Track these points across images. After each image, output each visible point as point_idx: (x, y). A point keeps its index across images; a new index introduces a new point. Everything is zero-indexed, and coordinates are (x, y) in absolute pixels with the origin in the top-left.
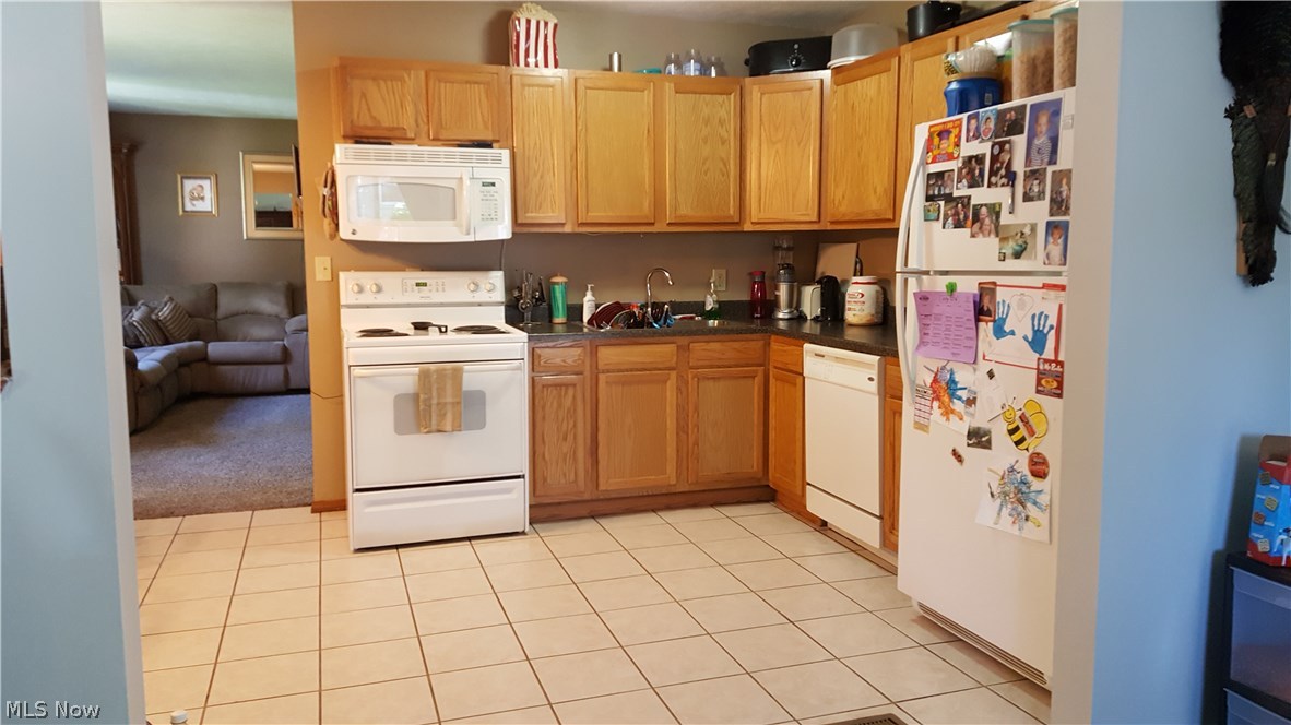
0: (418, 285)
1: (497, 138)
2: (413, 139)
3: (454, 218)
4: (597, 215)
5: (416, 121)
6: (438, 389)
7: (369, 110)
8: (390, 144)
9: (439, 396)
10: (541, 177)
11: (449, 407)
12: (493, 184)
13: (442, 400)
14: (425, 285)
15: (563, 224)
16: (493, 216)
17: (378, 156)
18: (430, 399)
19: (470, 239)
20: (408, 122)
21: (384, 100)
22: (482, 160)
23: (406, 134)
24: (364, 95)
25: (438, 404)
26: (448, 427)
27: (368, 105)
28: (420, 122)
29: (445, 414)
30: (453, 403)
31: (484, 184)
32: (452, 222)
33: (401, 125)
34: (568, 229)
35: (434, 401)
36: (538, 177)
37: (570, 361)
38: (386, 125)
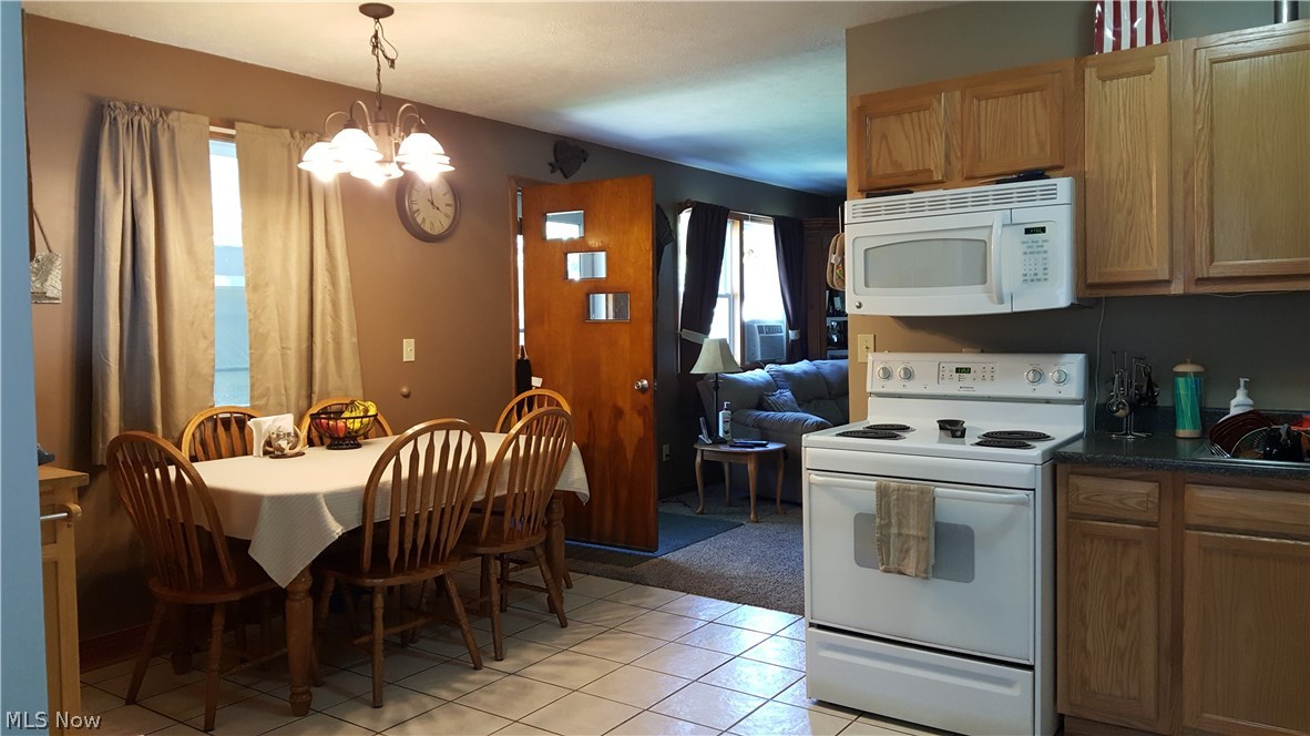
0: (958, 370)
1: (1058, 163)
2: (942, 182)
3: (985, 282)
4: (1231, 263)
5: (947, 157)
6: (898, 514)
7: (890, 153)
8: (911, 192)
9: (900, 525)
10: (1129, 212)
11: (912, 543)
12: (1043, 230)
13: (904, 531)
14: (968, 371)
15: (1168, 282)
16: (1040, 276)
17: (891, 210)
18: (889, 525)
19: (1005, 309)
20: (935, 162)
21: (907, 138)
22: (1026, 197)
23: (932, 176)
24: (884, 137)
25: (900, 535)
26: (911, 570)
27: (888, 146)
28: (953, 158)
29: (908, 551)
30: (917, 537)
31: (1028, 231)
32: (980, 287)
33: (927, 167)
34: (1177, 288)
35: (894, 530)
36: (1125, 212)
37: (1132, 502)
38: (909, 169)
